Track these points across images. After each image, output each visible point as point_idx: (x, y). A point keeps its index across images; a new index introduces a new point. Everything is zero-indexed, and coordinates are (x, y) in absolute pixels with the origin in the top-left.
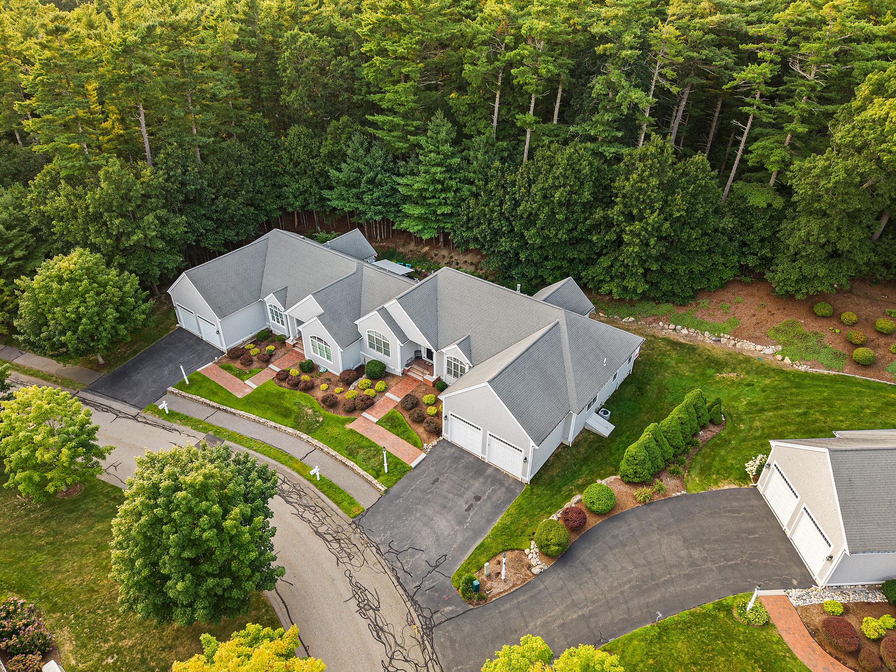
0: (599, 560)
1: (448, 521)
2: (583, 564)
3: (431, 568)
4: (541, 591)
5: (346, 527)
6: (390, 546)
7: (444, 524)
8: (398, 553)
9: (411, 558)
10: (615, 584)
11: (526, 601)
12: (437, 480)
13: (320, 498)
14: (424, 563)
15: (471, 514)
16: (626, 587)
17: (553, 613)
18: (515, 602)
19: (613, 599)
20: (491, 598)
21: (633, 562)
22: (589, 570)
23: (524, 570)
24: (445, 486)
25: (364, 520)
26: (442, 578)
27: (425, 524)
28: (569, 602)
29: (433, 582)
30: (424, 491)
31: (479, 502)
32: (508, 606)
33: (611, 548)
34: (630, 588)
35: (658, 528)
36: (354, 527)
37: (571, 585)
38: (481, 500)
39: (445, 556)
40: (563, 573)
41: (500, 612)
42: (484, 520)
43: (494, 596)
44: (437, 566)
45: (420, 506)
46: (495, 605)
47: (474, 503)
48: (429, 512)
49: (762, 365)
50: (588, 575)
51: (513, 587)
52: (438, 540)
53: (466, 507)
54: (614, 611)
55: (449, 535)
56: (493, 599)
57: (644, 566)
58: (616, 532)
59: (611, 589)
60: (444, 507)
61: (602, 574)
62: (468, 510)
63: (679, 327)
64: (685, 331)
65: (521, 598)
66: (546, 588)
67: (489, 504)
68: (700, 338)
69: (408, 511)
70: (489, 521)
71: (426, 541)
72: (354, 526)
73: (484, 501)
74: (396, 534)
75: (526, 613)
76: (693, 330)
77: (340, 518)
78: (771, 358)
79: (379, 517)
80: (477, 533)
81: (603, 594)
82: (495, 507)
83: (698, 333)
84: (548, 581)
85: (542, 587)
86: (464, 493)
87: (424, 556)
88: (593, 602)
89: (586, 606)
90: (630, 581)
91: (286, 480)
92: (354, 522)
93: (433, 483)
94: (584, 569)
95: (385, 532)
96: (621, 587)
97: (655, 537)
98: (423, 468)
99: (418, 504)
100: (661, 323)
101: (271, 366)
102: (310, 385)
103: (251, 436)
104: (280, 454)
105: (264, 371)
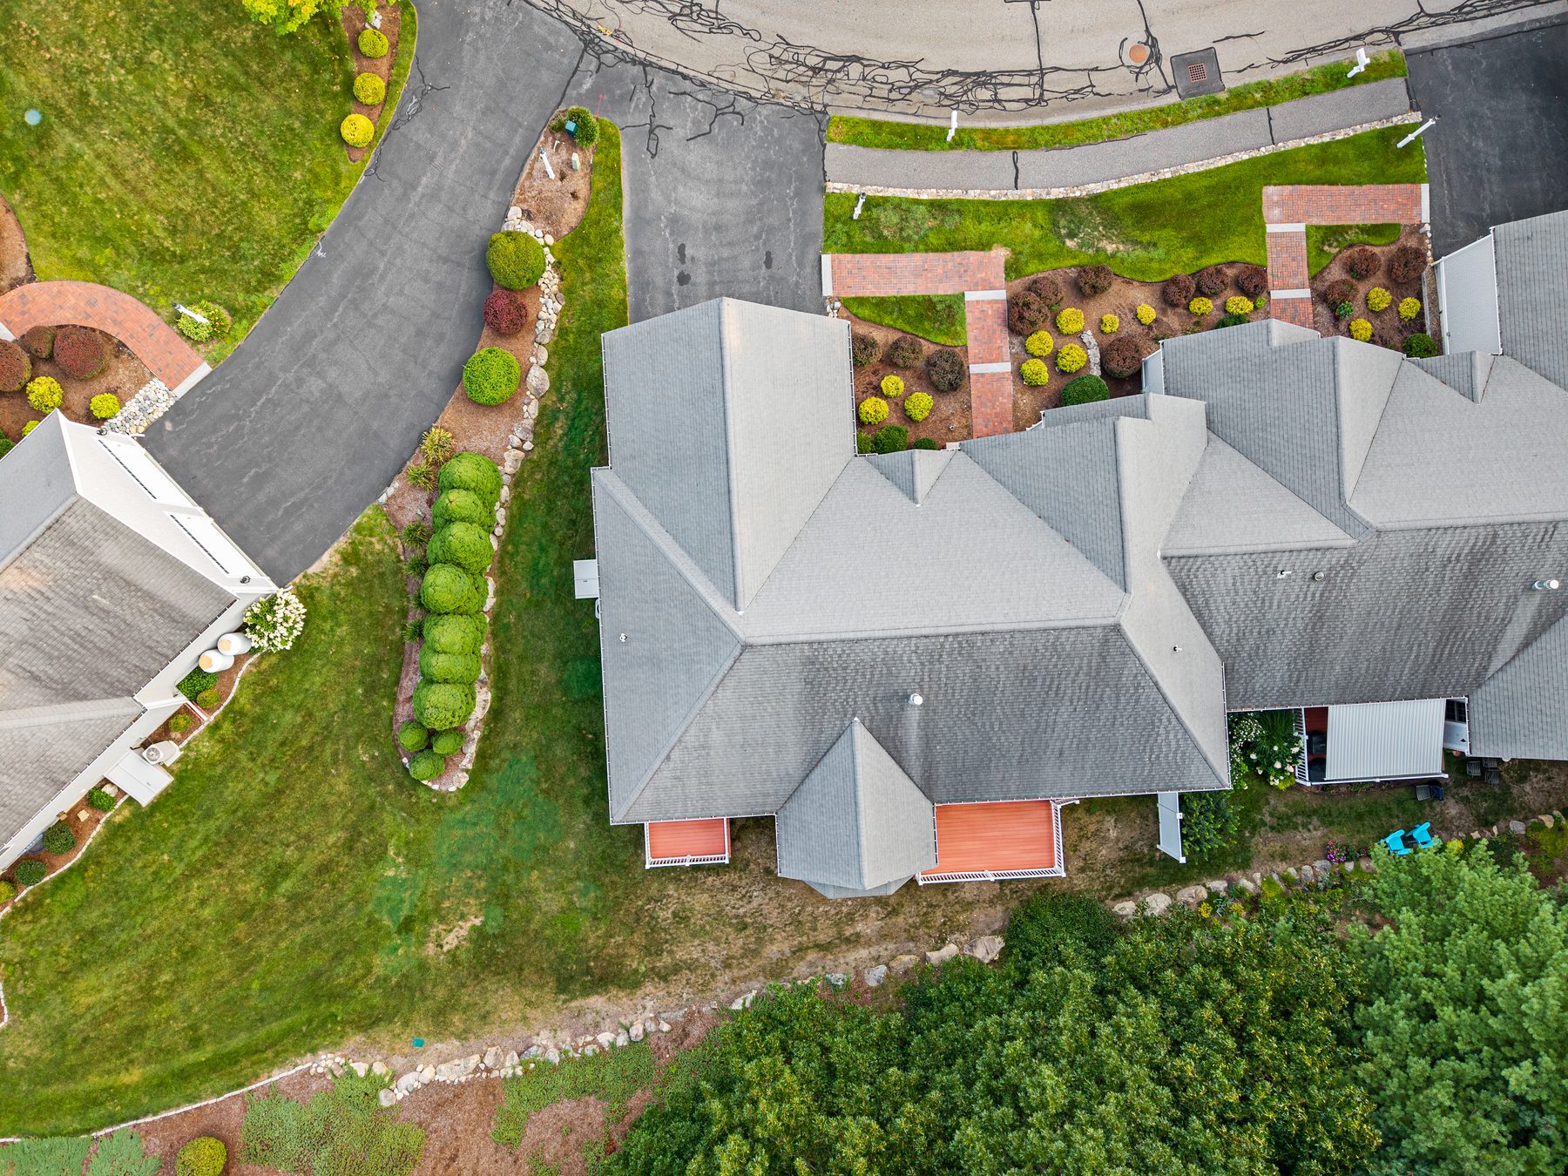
0: (440, 286)
1: (692, 209)
2: (459, 264)
3: (656, 124)
4: (489, 187)
5: (828, 99)
6: (738, 113)
7: (696, 201)
8: (719, 112)
9: (694, 118)
10: (398, 261)
11: (499, 162)
12: (769, 263)
13: (914, 114)
14: (671, 123)
15: (671, 246)
16: (382, 266)
17: (453, 167)
18: (512, 151)
19: (389, 237)
20: (546, 137)
21: (393, 312)
22: (446, 260)
23: (532, 206)
24: (746, 263)
25: (813, 126)
26: (630, 120)
27: (720, 181)
28: (444, 196)
29: (637, 106)
30: (771, 230)
31: (676, 273)
32: (517, 140)
33: (435, 315)
34: (376, 268)
35: (387, 396)
36: (815, 106)
37: (456, 222)
38: (675, 280)
39: (653, 156)
40: (476, 232)
41: (520, 125)
42: (646, 248)
43: (546, 142)
44: (651, 132)
45: (754, 202)
46: (534, 130)
47: (683, 267)
48: (731, 204)
49: (406, 1024)
50: (443, 251)
51: (530, 174)
52: (683, 171)
53: (689, 252)
54: (380, 220)
55: (675, 189)
56: (542, 138)
57: (375, 316)
58: (443, 349)
59: (400, 250)
60: (718, 228)
61: (426, 265)
62: (682, 249)
63: (622, 1041)
64: (605, 1038)
65: (507, 161)
66: (485, 196)
67: (659, 281)
68: (565, 1036)
69: (761, 184)
70: (637, 253)
71: (696, 156)
72: (818, 108)
73: (670, 282)
74: (747, 137)
75: (488, 145)
76: (589, 1051)
77: (848, 105)
78: (398, 1062)
79: (797, 146)
80: (640, 222)
81: (407, 236)
82: (648, 284)
83: (576, 1050)
84: (488, 209)
85: (492, 195)
86: (710, 273)
87: (680, 133)
88: (412, 216)
89: (418, 204)
90: (382, 278)
91: (996, 105)
92: (824, 113)
93: (768, 254)
94: (453, 257)
95: (765, 129)
96: (389, 262)
97: (384, 376)
98: (808, 270)
99: (761, 204)
100: (666, 1027)
101: (1306, 293)
102: (1172, 295)
103: (1150, 137)
104: (1059, 138)
105: (1304, 275)
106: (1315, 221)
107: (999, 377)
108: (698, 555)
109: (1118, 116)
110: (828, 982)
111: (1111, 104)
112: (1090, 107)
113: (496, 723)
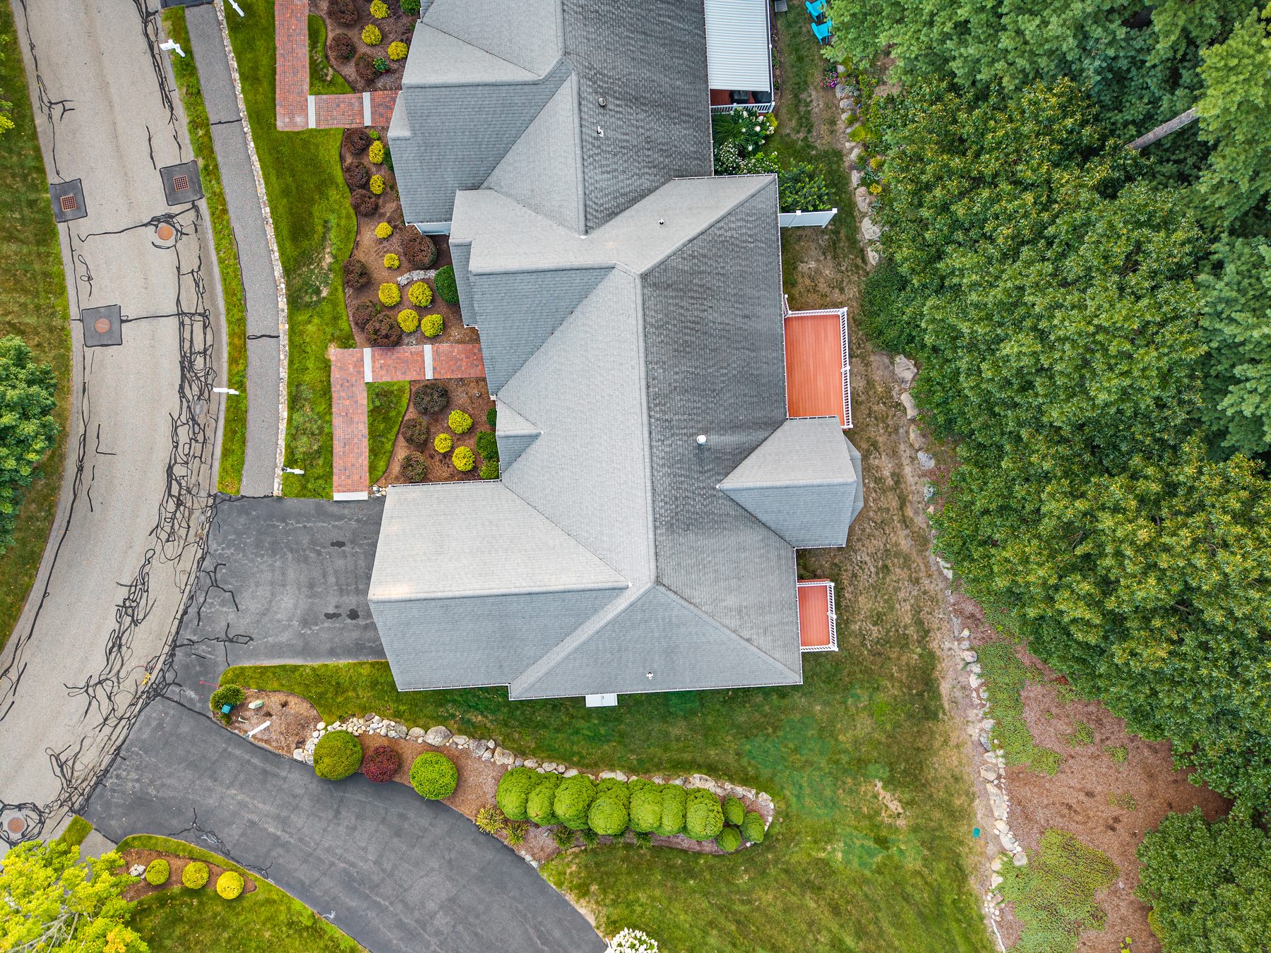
0: (359, 817)
1: (296, 607)
2: (341, 801)
3: (224, 637)
4: (277, 776)
5: (203, 494)
6: (216, 568)
7: (289, 603)
8: (215, 584)
9: (220, 605)
10: (339, 851)
11: (255, 767)
12: (341, 544)
13: (217, 422)
14: (224, 624)
15: (326, 625)
16: (343, 865)
17: (261, 805)
18: (247, 757)
19: (319, 858)
20: (236, 728)
21: (381, 856)
22: (338, 812)
23: (293, 740)
24: (340, 563)
25: (226, 506)
26: (221, 659)
27: (272, 583)
28: (284, 813)
29: (209, 653)
30: (313, 542)
31: (349, 621)
32: (237, 752)
33: (383, 821)
34: (344, 869)
35: (450, 861)
36: (210, 504)
37: (306, 803)
38: (354, 622)
39: (251, 639)
40: (314, 787)
41: (225, 750)
42: (328, 646)
43: (239, 729)
44: (231, 641)
45: (290, 556)
46: (230, 739)
47: (344, 615)
48: (291, 575)
49: (961, 843)
50: (330, 814)
51: (266, 741)
52: (264, 614)
53: (331, 610)
54: (305, 866)
55: (279, 621)
56: (236, 731)
57: (384, 871)
58: (411, 815)
59: (328, 850)
60: (311, 586)
61: (342, 829)
62: (328, 616)
63: (976, 669)
64: (974, 682)
65: (255, 761)
66: (285, 779)
67: (355, 635)
68: (972, 714)
69: (275, 549)
70: (332, 653)
71: (251, 602)
72: (211, 501)
73: (357, 626)
74: (235, 561)
75: (242, 777)
76: (985, 695)
77: (209, 476)
78: (991, 849)
79: (242, 520)
80: (306, 651)
81: (318, 844)
82: (357, 644)
83: (984, 706)
84: (296, 777)
85: (284, 774)
86: (348, 593)
87: (232, 617)
88: (301, 840)
89: (291, 835)
90: (353, 865)
91: (208, 353)
92: (215, 496)
93: (333, 544)
94: (335, 806)
95: (228, 547)
96: (339, 859)
97: (434, 863)
98: (346, 511)
99: (291, 550)
100: (966, 633)
101: (367, 96)
102: (368, 209)
103: (236, 225)
104: (237, 300)
105: (351, 97)
106: (306, 87)
107: (436, 354)
108: (582, 617)
109: (218, 251)
110: (931, 499)
111: (208, 256)
112: (210, 274)
113: (719, 770)
